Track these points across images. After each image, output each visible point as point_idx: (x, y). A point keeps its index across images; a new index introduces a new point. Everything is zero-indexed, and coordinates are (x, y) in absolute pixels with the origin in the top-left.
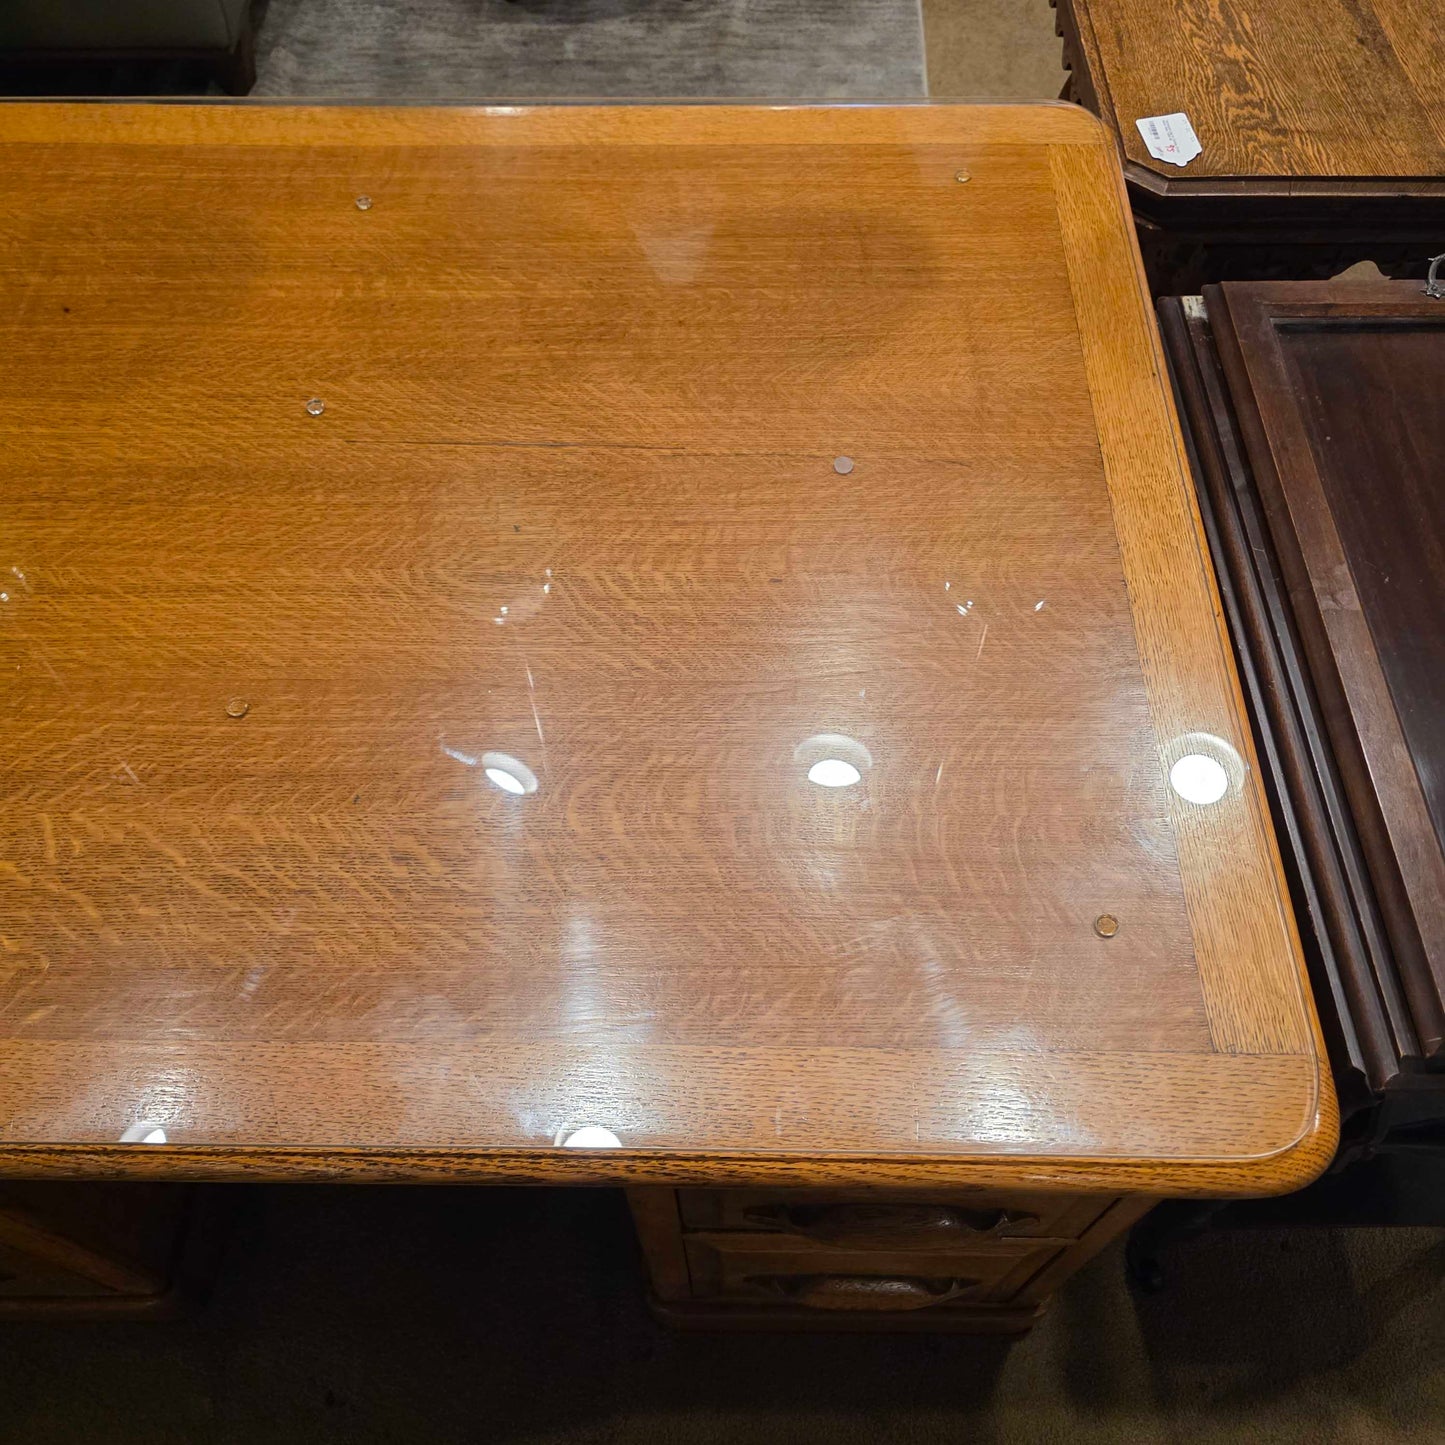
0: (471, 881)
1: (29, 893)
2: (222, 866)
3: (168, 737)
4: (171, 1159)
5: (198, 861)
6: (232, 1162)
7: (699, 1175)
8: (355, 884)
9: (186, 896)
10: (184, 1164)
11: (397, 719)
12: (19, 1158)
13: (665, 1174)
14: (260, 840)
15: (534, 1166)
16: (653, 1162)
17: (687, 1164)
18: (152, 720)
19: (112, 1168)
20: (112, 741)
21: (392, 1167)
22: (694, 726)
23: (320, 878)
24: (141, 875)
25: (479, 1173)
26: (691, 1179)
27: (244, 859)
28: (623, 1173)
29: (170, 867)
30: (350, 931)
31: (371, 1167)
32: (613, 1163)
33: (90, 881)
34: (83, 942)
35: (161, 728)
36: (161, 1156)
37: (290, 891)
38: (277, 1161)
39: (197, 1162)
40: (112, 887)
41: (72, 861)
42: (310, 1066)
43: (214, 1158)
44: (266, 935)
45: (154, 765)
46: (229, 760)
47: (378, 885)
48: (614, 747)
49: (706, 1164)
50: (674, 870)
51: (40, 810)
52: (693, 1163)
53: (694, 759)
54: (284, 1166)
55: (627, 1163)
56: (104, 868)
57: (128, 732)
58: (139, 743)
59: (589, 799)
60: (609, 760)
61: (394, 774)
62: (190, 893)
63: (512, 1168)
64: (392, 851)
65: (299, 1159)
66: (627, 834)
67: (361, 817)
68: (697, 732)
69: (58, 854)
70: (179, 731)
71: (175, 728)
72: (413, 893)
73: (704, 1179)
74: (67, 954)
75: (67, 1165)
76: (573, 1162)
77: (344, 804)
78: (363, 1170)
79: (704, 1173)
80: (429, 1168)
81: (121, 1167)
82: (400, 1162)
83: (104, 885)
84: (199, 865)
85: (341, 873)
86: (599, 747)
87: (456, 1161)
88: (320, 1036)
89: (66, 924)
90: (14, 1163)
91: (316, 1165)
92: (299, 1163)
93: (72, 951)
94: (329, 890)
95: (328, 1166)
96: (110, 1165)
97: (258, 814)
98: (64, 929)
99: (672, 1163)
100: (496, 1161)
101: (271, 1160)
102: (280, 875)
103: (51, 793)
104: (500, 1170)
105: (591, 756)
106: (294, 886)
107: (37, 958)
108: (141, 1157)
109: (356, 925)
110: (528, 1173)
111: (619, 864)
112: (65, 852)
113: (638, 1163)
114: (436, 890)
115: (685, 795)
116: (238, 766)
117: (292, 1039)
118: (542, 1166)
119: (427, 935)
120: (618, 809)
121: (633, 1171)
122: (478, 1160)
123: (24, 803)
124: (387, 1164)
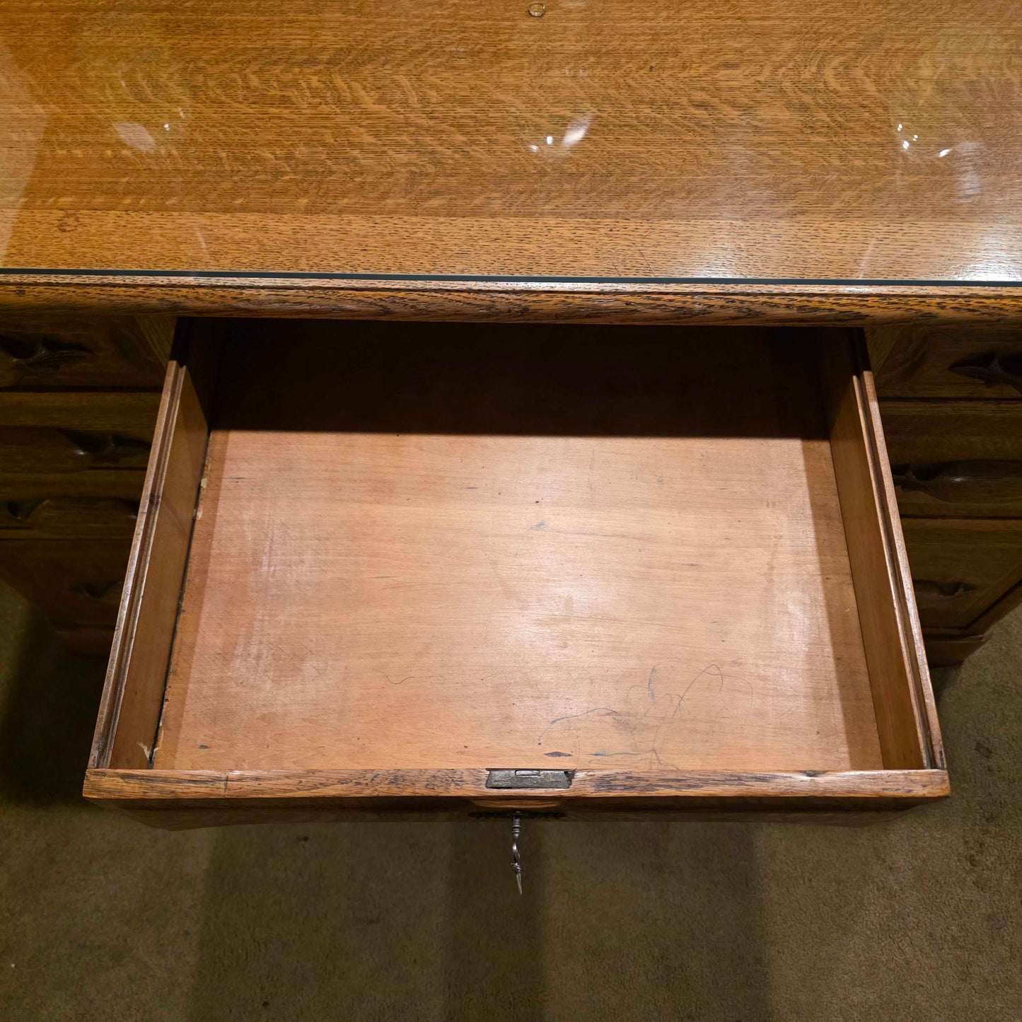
0: (761, 120)
1: (404, 125)
2: (554, 109)
3: (485, 28)
4: (567, 297)
5: (535, 106)
6: (617, 300)
7: (997, 311)
8: (667, 122)
9: (532, 128)
10: (577, 301)
11: (668, 18)
12: (445, 296)
13: (969, 310)
14: (581, 93)
15: (862, 303)
16: (960, 300)
17: (988, 302)
18: (469, 18)
19: (520, 305)
20: (441, 31)
21: (747, 304)
22: (913, 24)
23: (637, 118)
24: (491, 115)
25: (816, 309)
26: (989, 314)
27: (572, 105)
28: (934, 310)
29: (513, 109)
30: (672, 151)
31: (729, 304)
32: (928, 300)
33: (452, 118)
34: (457, 156)
35: (477, 23)
36: (559, 295)
37: (615, 125)
38: (653, 299)
39: (588, 300)
40: (471, 122)
41: (432, 106)
42: (667, 235)
43: (602, 297)
44: (605, 153)
45: (479, 46)
46: (540, 43)
47: (686, 122)
48: (851, 37)
49: (1003, 302)
50: (926, 115)
51: (396, 73)
52: (993, 301)
53: (920, 45)
54: (659, 303)
55: (938, 300)
56: (459, 110)
57: (452, 25)
58: (463, 32)
59: (841, 69)
60: (851, 44)
61: (676, 53)
62: (535, 126)
63: (844, 305)
64: (691, 101)
65: (671, 297)
66: (879, 91)
67: (659, 79)
68: (917, 28)
69: (420, 101)
70: (492, 25)
71: (490, 22)
72: (717, 128)
73: (999, 315)
74: (447, 164)
75: (482, 303)
76: (895, 300)
77: (642, 72)
78: (722, 307)
79: (1001, 309)
80: (776, 305)
81: (526, 304)
82: (753, 300)
83: (464, 121)
84: (537, 109)
85: (653, 115)
86: (840, 37)
87: (799, 298)
88: (668, 216)
89: (441, 145)
90: (440, 300)
91: (684, 302)
92: (670, 301)
93: (450, 161)
94: (647, 125)
95: (694, 303)
96: (518, 302)
97: (574, 77)
98: (440, 149)
99: (975, 300)
100: (831, 300)
101: (649, 298)
102: (604, 115)
103: (402, 63)
104: (834, 307)
105: (834, 42)
106: (617, 122)
107: (423, 166)
108: (543, 295)
109: (676, 147)
110: (857, 309)
111: (880, 110)
112: (424, 100)
113: (948, 301)
114: (733, 126)
115: (920, 67)
116: (548, 47)
117: (646, 217)
118: (869, 303)
119: (735, 154)
120: (868, 76)
121: (943, 308)
122: (817, 299)
123: (381, 69)
124: (742, 302)
